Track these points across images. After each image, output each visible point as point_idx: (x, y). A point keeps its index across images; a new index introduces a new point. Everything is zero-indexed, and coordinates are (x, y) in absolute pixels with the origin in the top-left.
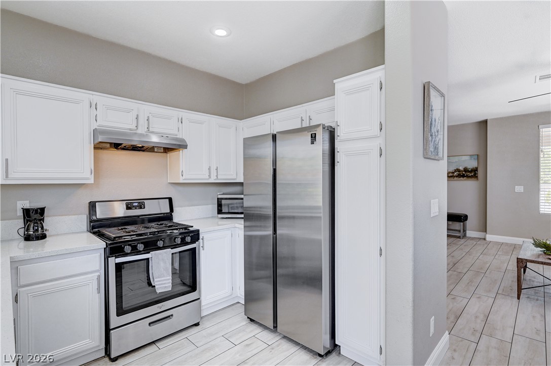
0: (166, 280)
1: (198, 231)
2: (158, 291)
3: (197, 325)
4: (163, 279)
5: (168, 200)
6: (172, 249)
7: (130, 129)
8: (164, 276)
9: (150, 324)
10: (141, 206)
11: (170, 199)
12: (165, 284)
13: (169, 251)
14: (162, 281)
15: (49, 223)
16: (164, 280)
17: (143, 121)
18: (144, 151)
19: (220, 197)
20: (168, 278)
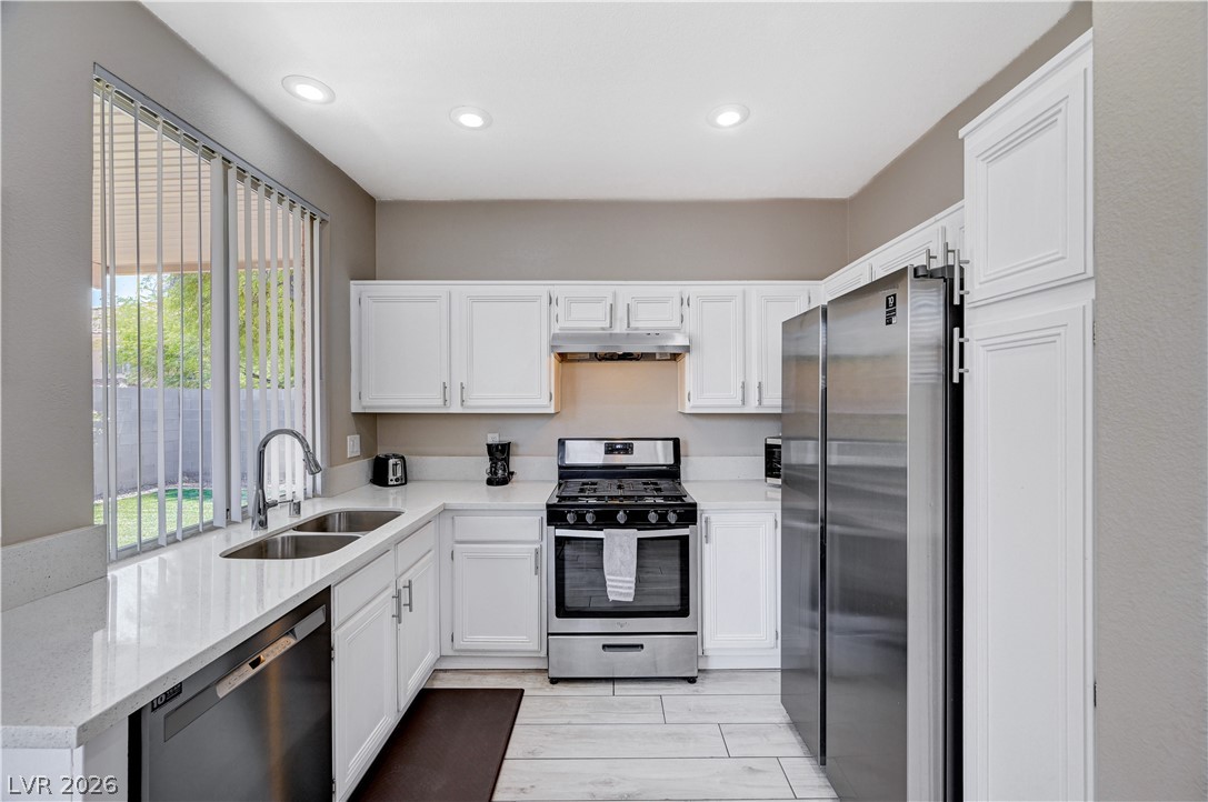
0: (623, 581)
1: (695, 505)
2: (611, 598)
3: (692, 680)
4: (618, 578)
5: (671, 442)
6: (639, 529)
7: (603, 329)
8: (621, 575)
9: (604, 647)
10: (627, 449)
11: (676, 442)
12: (621, 587)
13: (634, 534)
14: (616, 581)
15: (516, 463)
16: (620, 581)
17: (621, 312)
18: (631, 359)
19: (770, 442)
20: (628, 579)
